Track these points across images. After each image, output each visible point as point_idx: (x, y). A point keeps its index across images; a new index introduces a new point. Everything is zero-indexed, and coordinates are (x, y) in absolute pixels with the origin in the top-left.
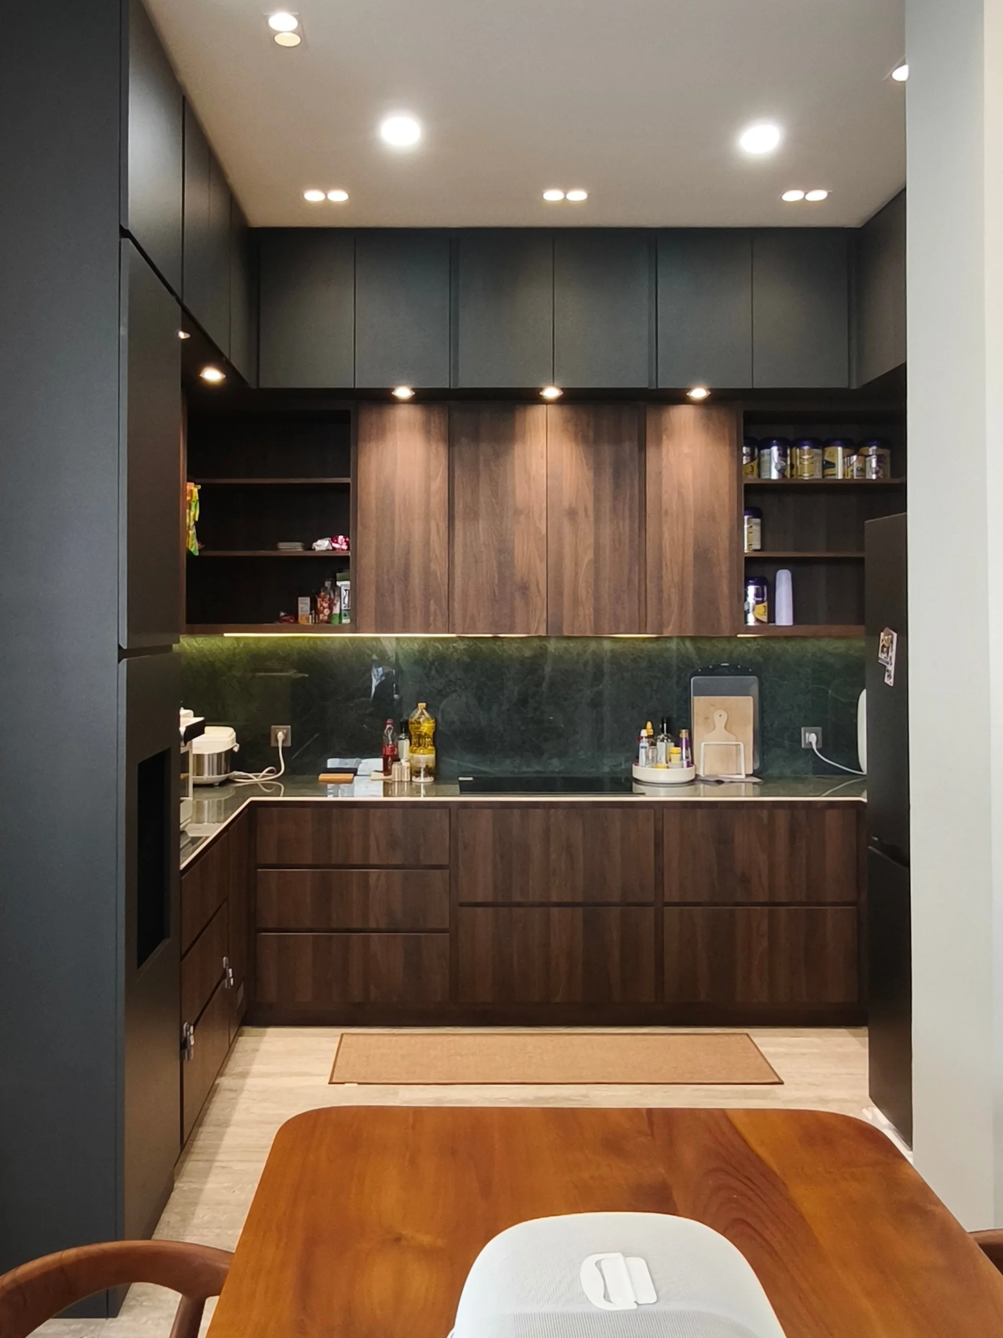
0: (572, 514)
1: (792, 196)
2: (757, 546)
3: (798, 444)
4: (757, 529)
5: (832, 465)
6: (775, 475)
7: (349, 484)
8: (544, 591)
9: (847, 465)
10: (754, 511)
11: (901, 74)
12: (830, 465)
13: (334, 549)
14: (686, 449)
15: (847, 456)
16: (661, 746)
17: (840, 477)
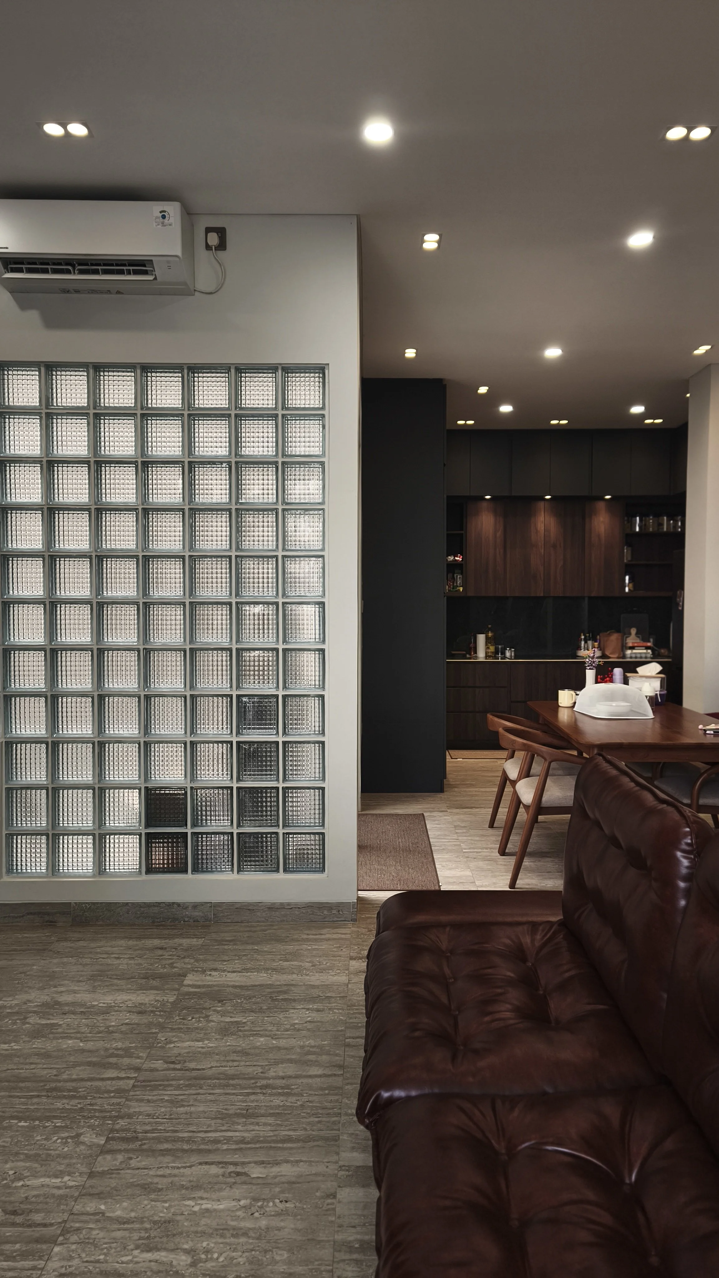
0: (554, 546)
1: (648, 421)
2: (629, 558)
3: (648, 516)
4: (630, 552)
5: (662, 525)
6: (637, 529)
7: (462, 534)
8: (543, 579)
9: (668, 524)
10: (629, 545)
11: (688, 395)
12: (661, 525)
13: (456, 560)
14: (601, 519)
15: (668, 521)
16: (590, 643)
17: (665, 529)
